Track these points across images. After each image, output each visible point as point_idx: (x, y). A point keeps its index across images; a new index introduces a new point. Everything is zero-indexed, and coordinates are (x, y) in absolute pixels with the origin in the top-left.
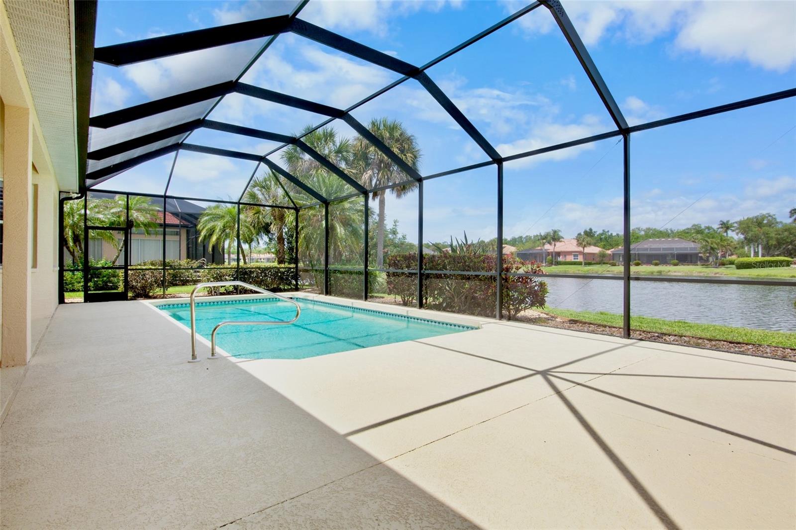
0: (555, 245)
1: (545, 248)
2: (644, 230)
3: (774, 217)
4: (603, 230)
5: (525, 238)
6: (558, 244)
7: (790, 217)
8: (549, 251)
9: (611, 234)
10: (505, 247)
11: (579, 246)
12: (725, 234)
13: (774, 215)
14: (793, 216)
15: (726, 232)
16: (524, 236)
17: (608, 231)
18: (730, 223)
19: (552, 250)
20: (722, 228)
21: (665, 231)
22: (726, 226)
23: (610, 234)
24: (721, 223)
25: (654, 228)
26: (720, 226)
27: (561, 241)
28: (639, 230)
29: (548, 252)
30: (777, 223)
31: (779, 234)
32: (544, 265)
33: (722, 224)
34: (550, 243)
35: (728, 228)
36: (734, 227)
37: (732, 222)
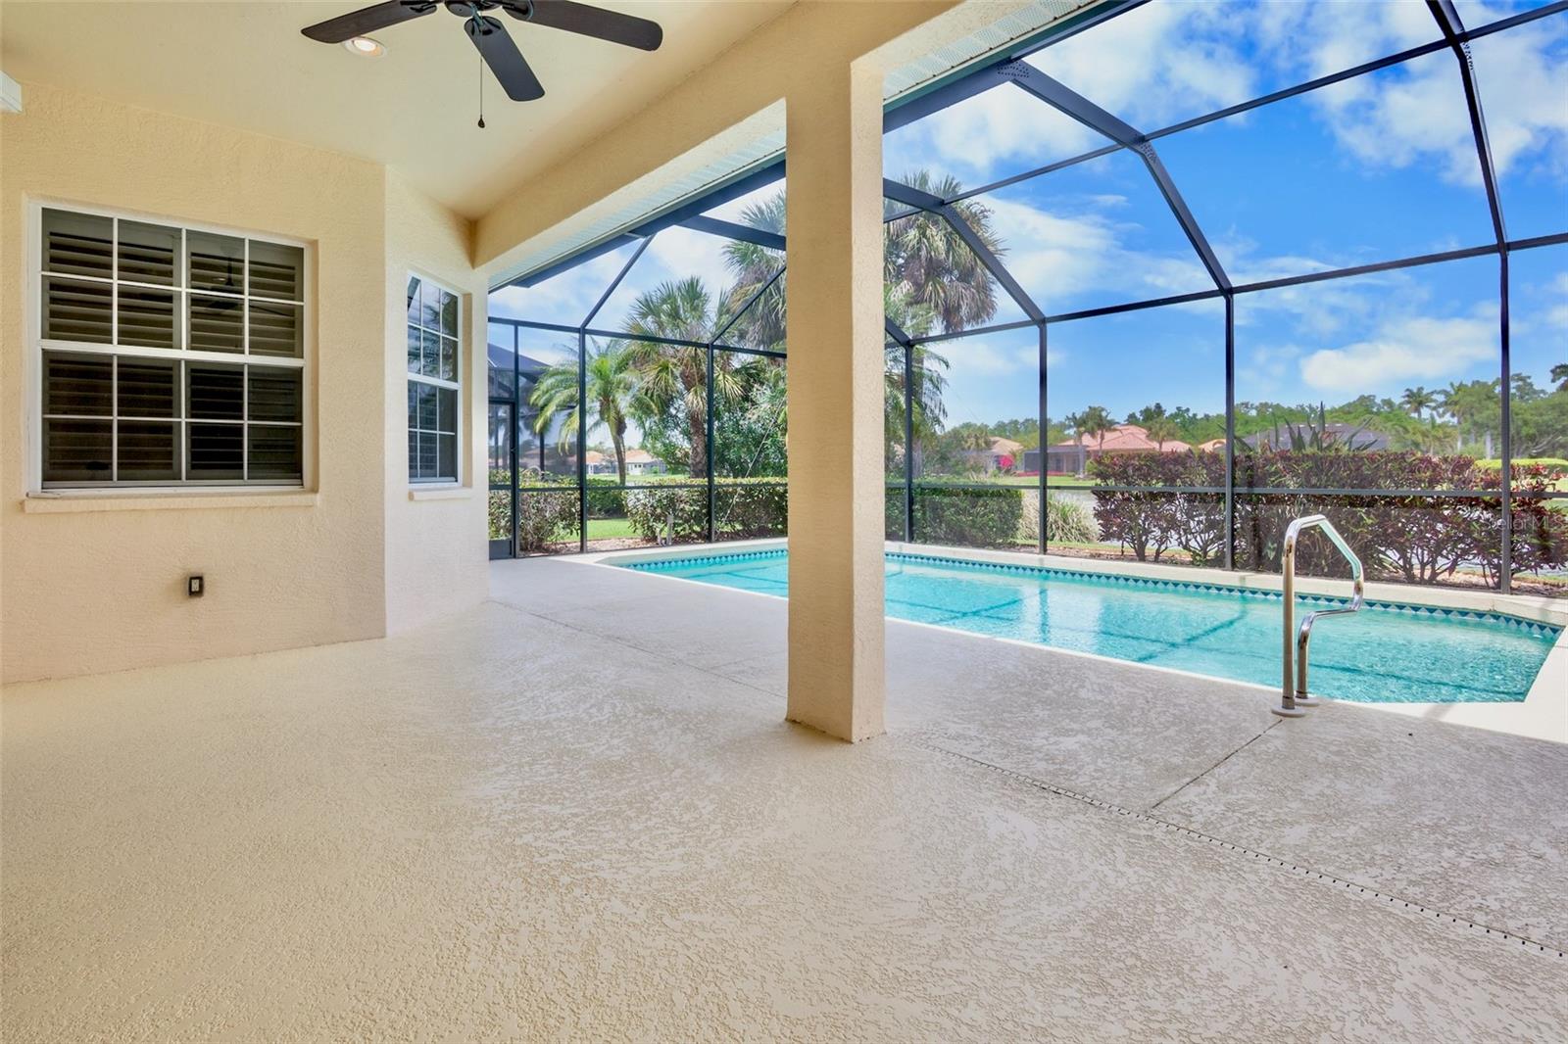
0: (1102, 437)
1: (1084, 444)
2: (1256, 408)
3: (1529, 381)
4: (1178, 409)
5: (1023, 423)
6: (1108, 436)
7: (1553, 381)
8: (1088, 449)
9: (1195, 415)
10: (995, 442)
11: (1152, 440)
12: (1415, 415)
13: (1529, 377)
14: (1559, 379)
15: (1417, 410)
16: (1021, 420)
17: (1188, 410)
18: (1425, 392)
19: (1098, 448)
20: (1409, 402)
21: (1299, 408)
22: (1417, 399)
23: (1191, 415)
24: (1407, 393)
25: (1275, 403)
26: (1406, 399)
27: (1115, 430)
28: (1247, 407)
29: (1088, 452)
30: (1535, 392)
31: (1541, 415)
32: (1081, 476)
33: (1408, 396)
34: (1092, 434)
35: (1421, 404)
36: (1432, 401)
37: (1429, 391)
